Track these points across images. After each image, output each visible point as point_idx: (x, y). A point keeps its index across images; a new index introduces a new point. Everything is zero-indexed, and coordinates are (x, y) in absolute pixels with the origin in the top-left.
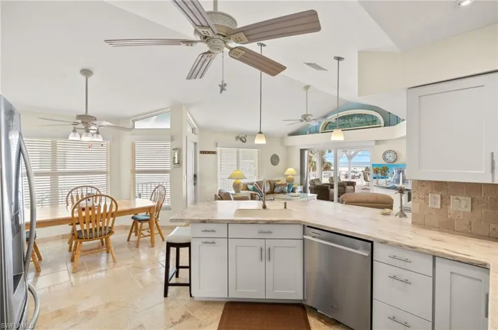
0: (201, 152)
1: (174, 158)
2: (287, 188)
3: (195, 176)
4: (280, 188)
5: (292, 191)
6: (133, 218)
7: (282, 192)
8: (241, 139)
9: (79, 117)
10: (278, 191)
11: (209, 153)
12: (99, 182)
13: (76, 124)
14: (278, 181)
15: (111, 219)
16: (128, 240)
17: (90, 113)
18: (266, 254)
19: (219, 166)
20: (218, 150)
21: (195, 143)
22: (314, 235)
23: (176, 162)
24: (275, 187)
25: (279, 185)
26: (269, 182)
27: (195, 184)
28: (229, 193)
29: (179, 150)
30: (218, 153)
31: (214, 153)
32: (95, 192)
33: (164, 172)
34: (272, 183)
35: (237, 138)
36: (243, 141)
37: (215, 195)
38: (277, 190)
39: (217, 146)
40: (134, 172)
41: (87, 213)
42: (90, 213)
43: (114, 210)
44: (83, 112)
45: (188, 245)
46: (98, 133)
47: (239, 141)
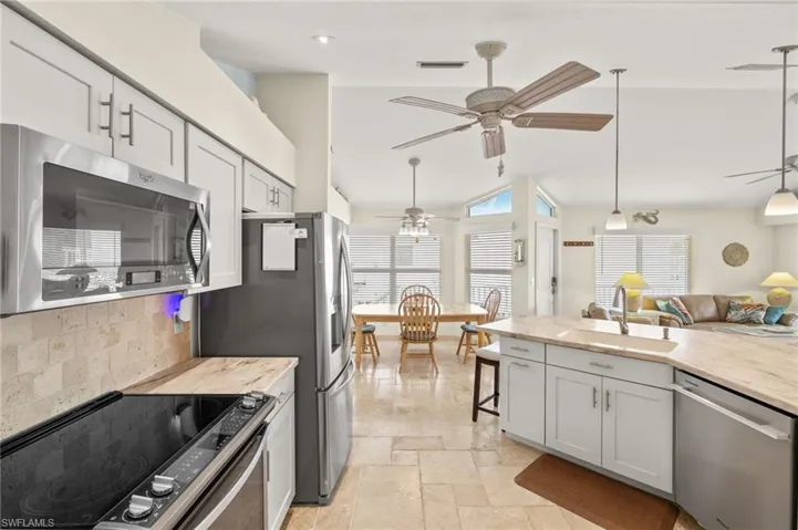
0: (565, 244)
1: (517, 253)
2: (763, 314)
3: (554, 280)
4: (743, 311)
5: (779, 322)
6: (462, 327)
7: (749, 321)
8: (646, 219)
9: (408, 211)
10: (735, 318)
11: (580, 244)
12: (429, 282)
13: (405, 218)
14: (741, 298)
15: (434, 324)
16: (458, 353)
17: (417, 206)
18: (603, 400)
19: (598, 265)
20: (596, 238)
21: (555, 231)
22: (689, 386)
23: (520, 258)
24: (729, 308)
25: (743, 306)
26: (715, 298)
27: (554, 292)
28: (602, 310)
29: (523, 242)
30: (596, 242)
31: (589, 244)
32: (426, 292)
33: (504, 272)
34: (723, 301)
35: (638, 216)
36: (650, 222)
37: (583, 311)
38: (732, 315)
39: (594, 234)
40: (469, 271)
41: (417, 314)
42: (414, 314)
43: (436, 313)
44: (411, 206)
45: (496, 364)
46: (424, 226)
47: (642, 224)
